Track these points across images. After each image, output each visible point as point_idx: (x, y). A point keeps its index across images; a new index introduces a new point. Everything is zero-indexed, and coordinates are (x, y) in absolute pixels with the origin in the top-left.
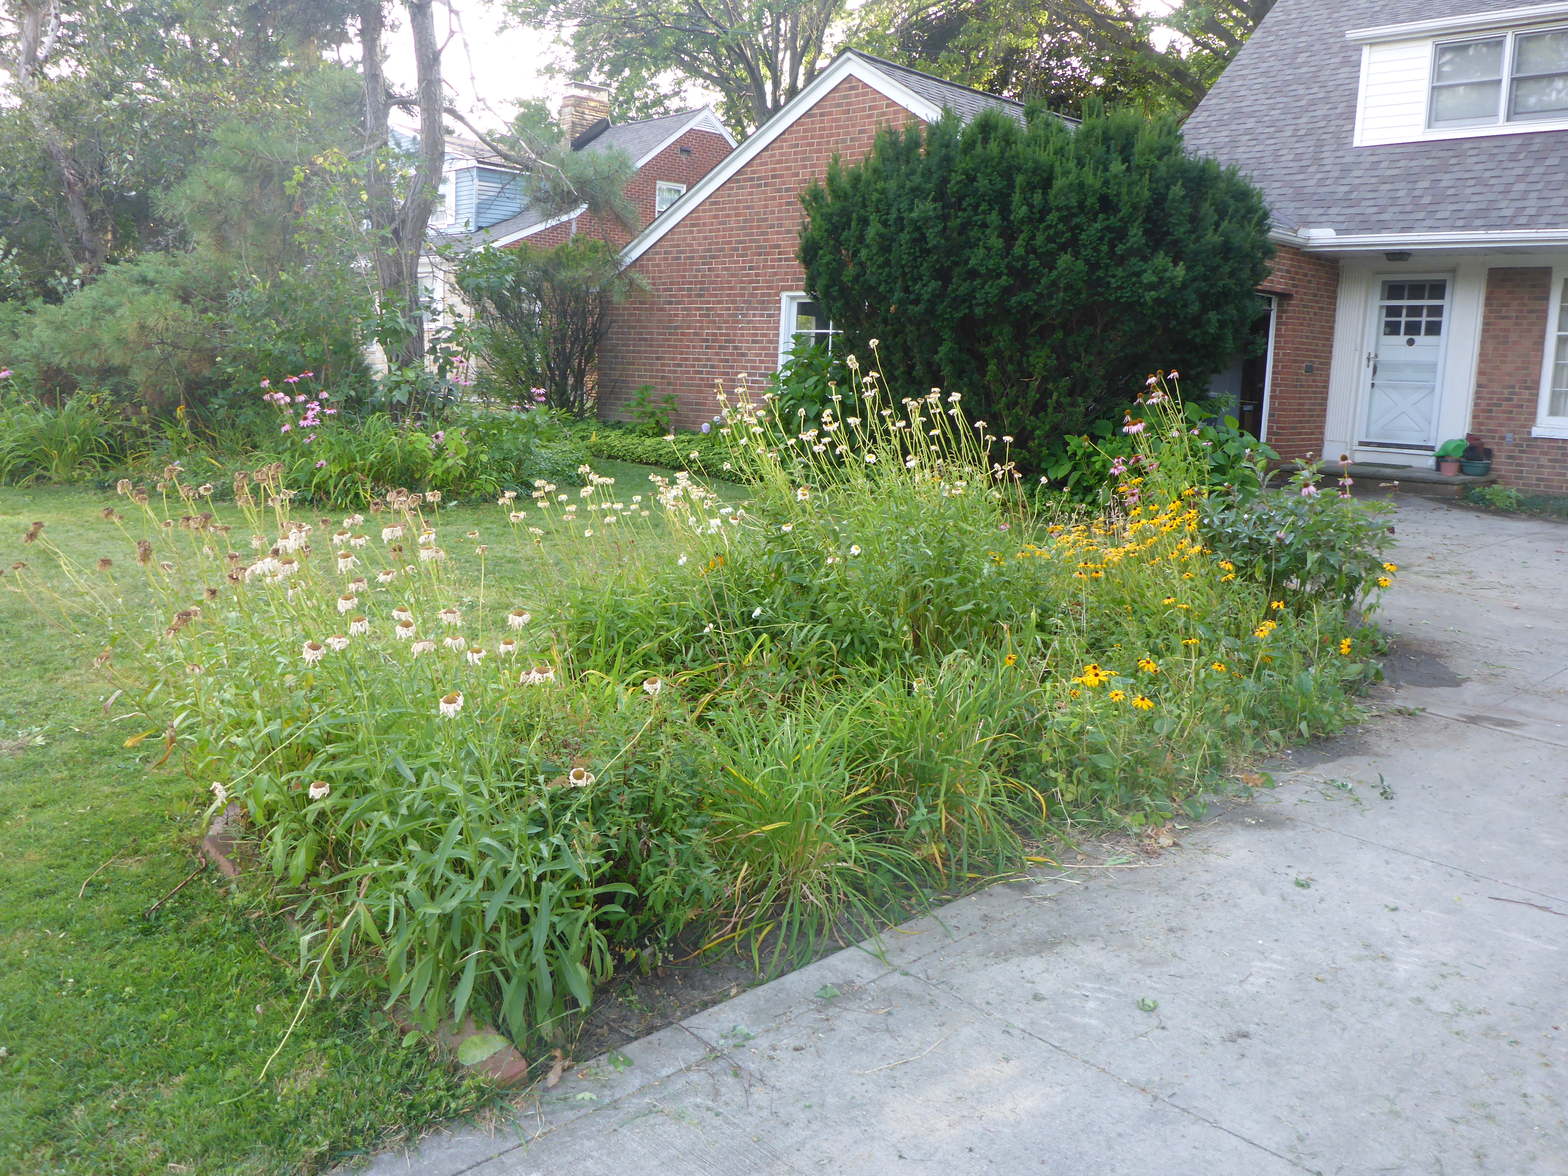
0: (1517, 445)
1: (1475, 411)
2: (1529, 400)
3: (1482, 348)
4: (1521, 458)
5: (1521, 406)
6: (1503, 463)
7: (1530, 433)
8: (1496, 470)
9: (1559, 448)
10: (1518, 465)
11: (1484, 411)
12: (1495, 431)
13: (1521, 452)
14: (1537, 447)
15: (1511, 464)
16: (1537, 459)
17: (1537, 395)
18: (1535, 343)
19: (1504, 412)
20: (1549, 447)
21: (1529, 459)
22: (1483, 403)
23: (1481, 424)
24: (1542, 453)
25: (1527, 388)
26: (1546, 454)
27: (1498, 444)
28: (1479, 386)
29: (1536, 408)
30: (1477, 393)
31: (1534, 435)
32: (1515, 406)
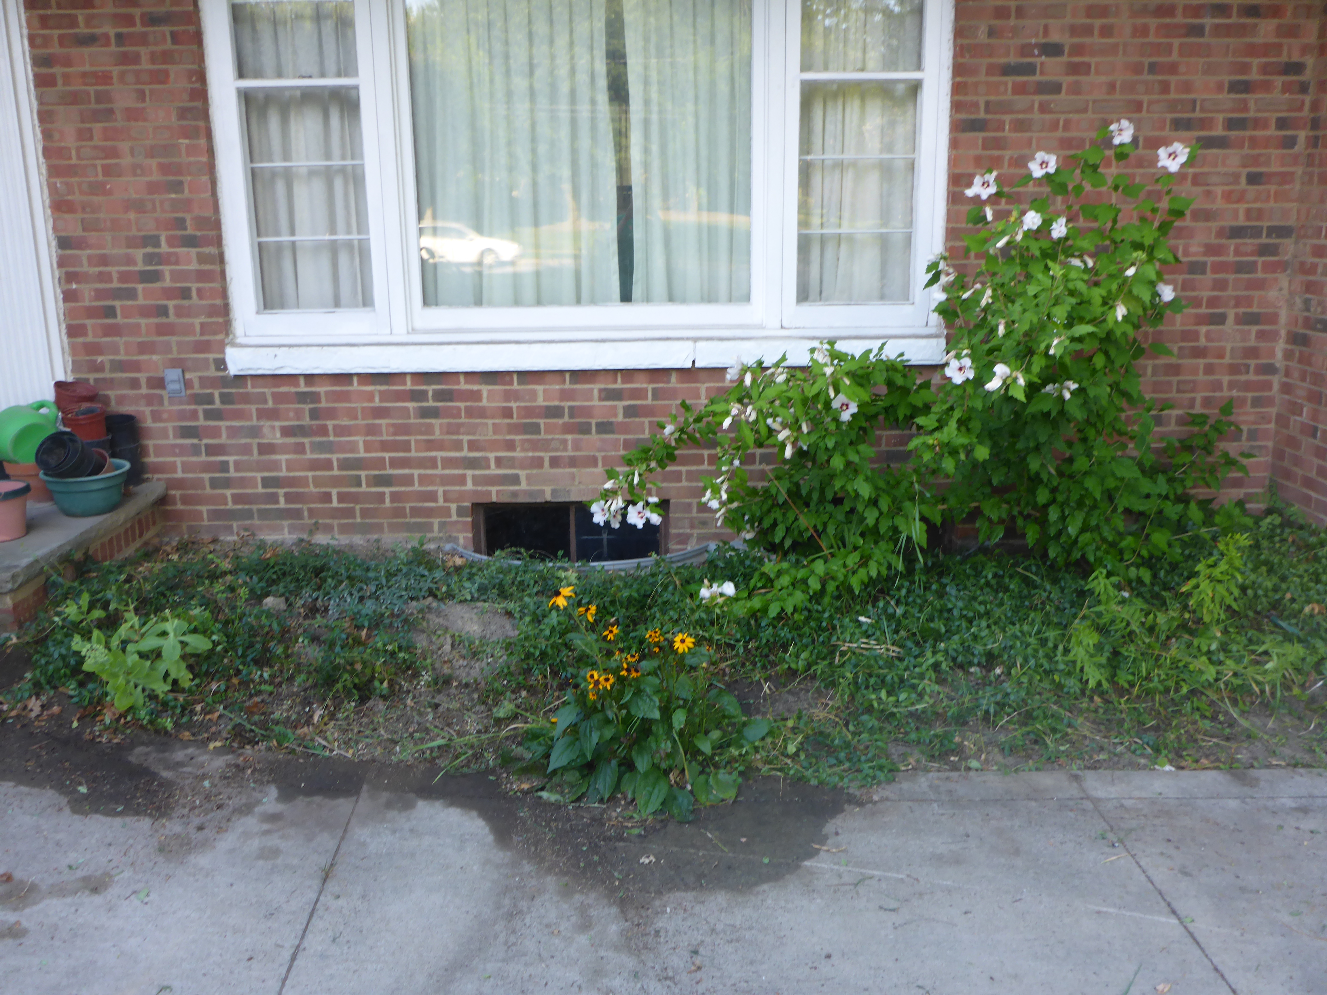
0: (198, 399)
1: (69, 314)
2: (202, 276)
3: (47, 135)
4: (215, 432)
5: (185, 294)
6: (173, 450)
7: (221, 364)
8: (159, 469)
9: (303, 397)
10: (212, 450)
11: (91, 312)
12: (135, 366)
13: (209, 415)
14: (246, 399)
15: (195, 450)
16: (255, 432)
17: (221, 259)
18: (183, 113)
19: (145, 312)
20: (278, 398)
21: (234, 433)
22: (87, 290)
23: (93, 349)
24: (265, 414)
25: (191, 242)
26: (273, 414)
27: (150, 400)
28: (64, 243)
29: (224, 293)
30: (62, 263)
31: (233, 370)
32: (170, 293)
